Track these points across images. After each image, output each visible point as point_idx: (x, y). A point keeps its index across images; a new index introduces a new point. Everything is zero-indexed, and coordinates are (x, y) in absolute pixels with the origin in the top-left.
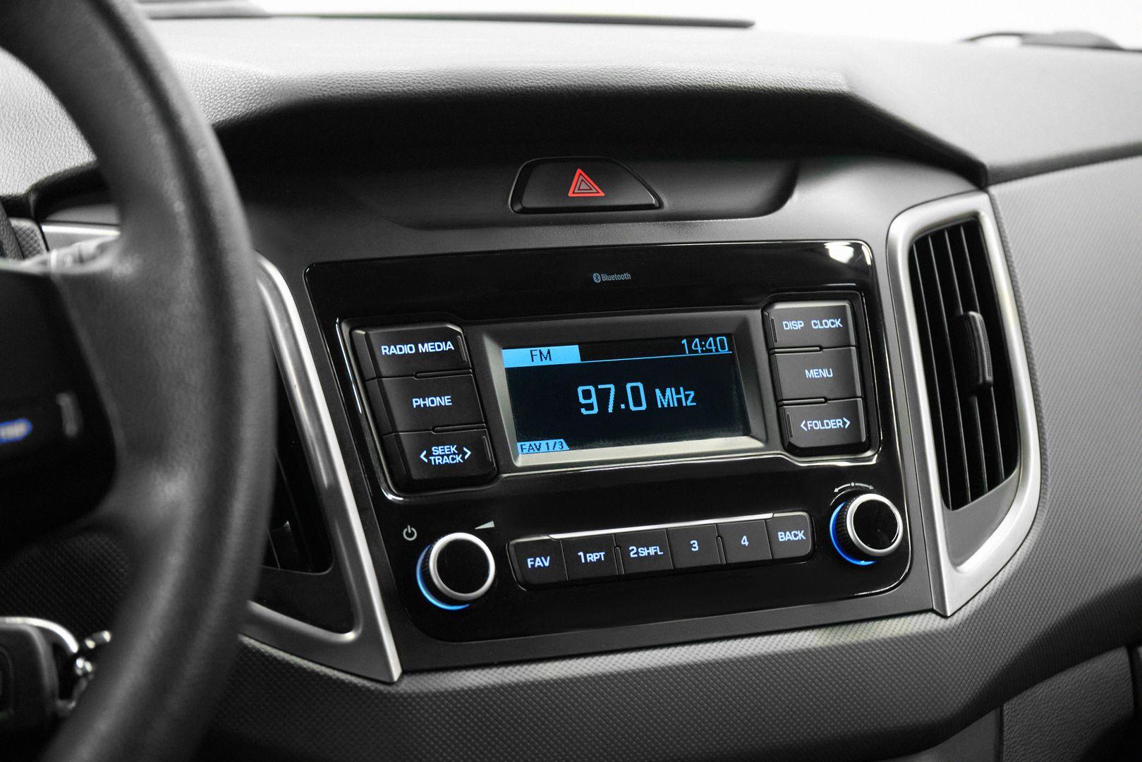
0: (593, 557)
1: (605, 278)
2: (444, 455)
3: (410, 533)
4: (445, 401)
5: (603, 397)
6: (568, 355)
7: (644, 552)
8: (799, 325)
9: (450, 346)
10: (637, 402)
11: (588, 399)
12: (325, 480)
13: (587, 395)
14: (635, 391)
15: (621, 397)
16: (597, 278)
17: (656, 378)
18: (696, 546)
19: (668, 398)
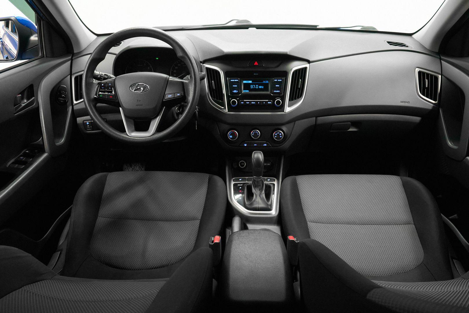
0: (248, 103)
1: (255, 74)
2: (235, 91)
3: (230, 99)
4: (236, 86)
5: (253, 86)
6: (250, 82)
7: (253, 103)
8: (276, 80)
9: (238, 80)
10: (257, 87)
11: (252, 87)
12: (224, 93)
13: (252, 86)
14: (257, 86)
15: (255, 86)
16: (254, 74)
17: (259, 85)
18: (259, 103)
19: (260, 87)
